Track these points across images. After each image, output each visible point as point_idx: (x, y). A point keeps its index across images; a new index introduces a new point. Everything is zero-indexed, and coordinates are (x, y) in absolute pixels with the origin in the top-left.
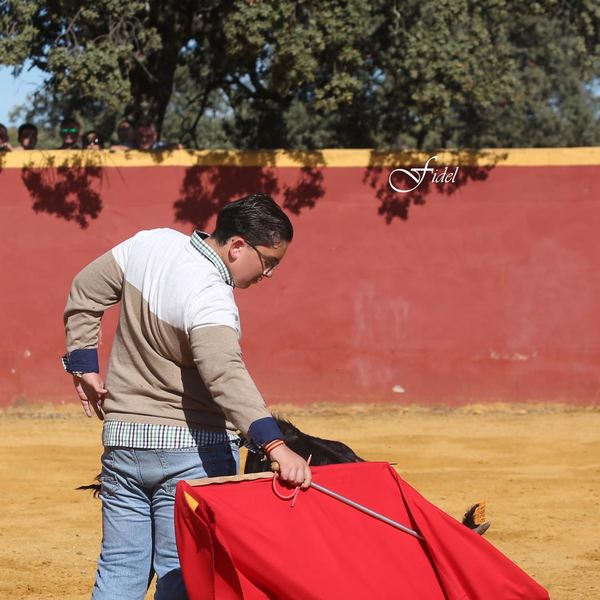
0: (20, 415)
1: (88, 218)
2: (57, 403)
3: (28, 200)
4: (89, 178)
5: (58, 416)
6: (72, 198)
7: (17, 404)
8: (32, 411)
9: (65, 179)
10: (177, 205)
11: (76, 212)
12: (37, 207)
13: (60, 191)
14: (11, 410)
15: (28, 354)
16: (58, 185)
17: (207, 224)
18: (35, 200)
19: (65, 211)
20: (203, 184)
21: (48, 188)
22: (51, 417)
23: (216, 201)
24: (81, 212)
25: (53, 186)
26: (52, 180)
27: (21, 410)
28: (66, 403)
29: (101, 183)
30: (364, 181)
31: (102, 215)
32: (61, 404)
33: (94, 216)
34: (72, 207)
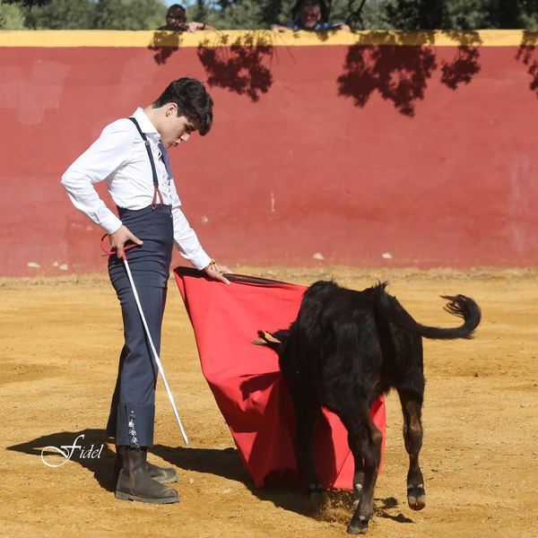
1: (259, 92)
3: (203, 75)
4: (260, 55)
6: (244, 73)
9: (237, 55)
10: (341, 79)
11: (248, 87)
12: (211, 82)
13: (233, 67)
15: (206, 220)
16: (231, 61)
17: (368, 97)
18: (210, 75)
19: (237, 86)
20: (365, 60)
21: (222, 64)
23: (377, 76)
24: (252, 86)
25: (226, 62)
26: (224, 57)
28: (241, 266)
29: (271, 59)
30: (517, 58)
31: (271, 90)
33: (265, 91)
34: (243, 82)
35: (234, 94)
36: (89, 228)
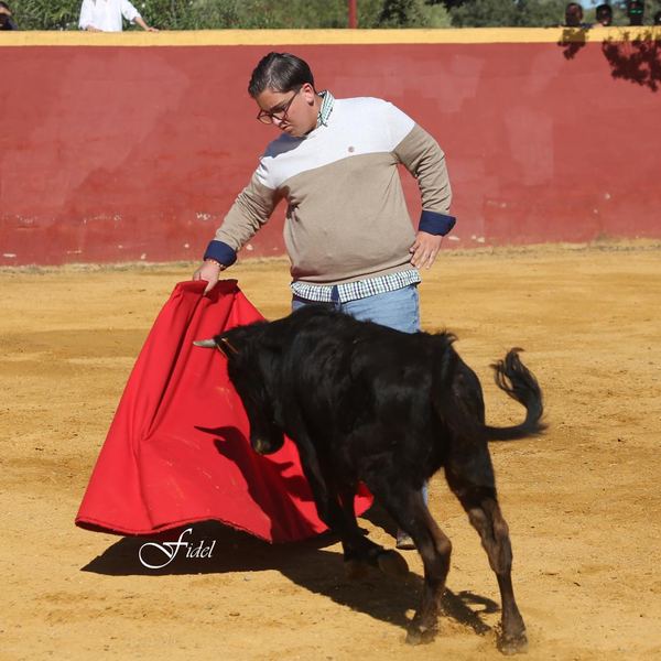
0: (601, 248)
1: (658, 83)
2: (632, 237)
3: (607, 68)
4: (658, 50)
5: (633, 249)
6: (644, 66)
7: (599, 239)
8: (611, 244)
9: (638, 50)
11: (648, 79)
12: (615, 74)
13: (634, 61)
14: (593, 244)
15: (608, 196)
16: (633, 56)
18: (613, 68)
19: (638, 78)
21: (624, 58)
22: (627, 249)
24: (653, 78)
25: (628, 57)
26: (627, 52)
27: (602, 244)
28: (640, 238)
32: (634, 238)
34: (644, 74)
35: (636, 85)
36: (504, 205)
